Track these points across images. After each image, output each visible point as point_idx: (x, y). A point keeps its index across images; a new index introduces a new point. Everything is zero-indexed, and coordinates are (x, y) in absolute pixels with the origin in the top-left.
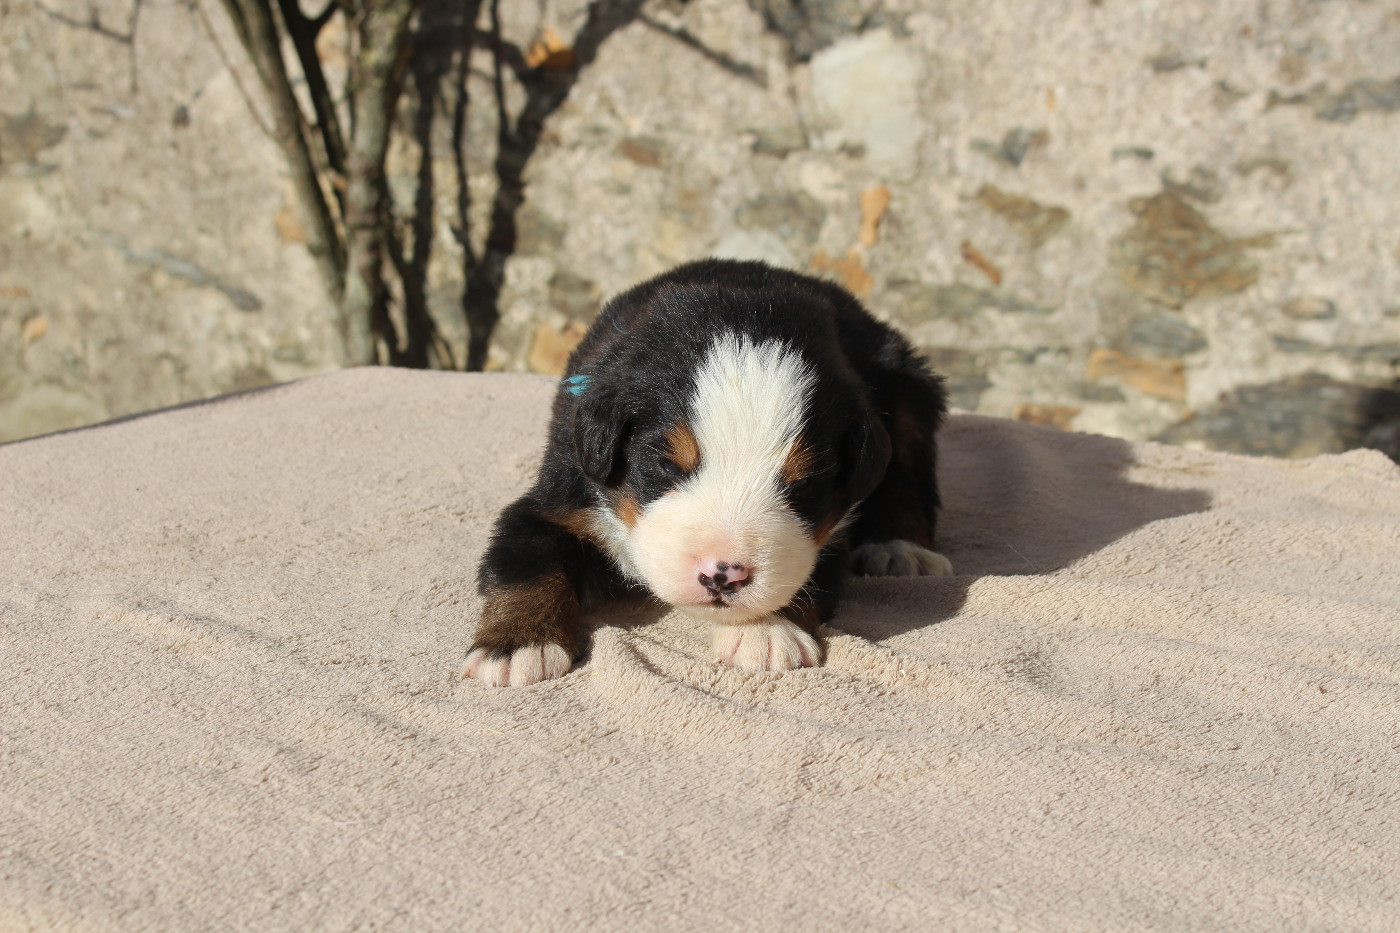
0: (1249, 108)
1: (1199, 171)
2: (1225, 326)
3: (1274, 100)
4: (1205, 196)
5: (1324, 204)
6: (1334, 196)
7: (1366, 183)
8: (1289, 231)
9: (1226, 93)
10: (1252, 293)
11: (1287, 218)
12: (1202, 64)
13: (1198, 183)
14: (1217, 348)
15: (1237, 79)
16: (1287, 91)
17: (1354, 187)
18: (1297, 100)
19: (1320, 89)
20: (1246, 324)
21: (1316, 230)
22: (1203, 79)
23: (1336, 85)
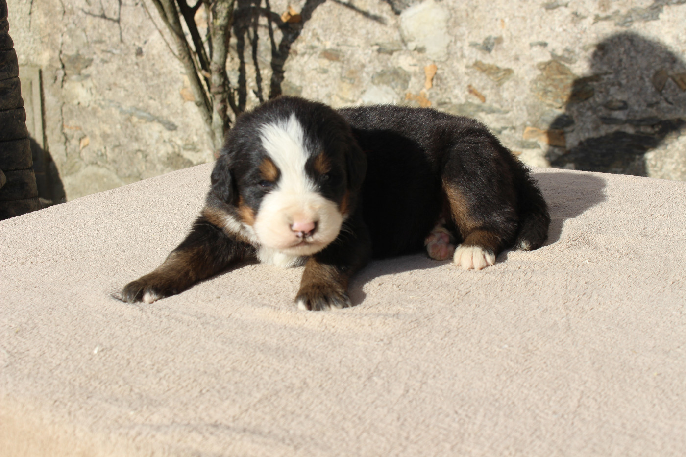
0: (587, 23)
1: (567, 50)
2: (581, 114)
3: (597, 19)
4: (570, 61)
5: (621, 61)
6: (624, 57)
7: (637, 52)
8: (606, 73)
9: (577, 17)
10: (591, 100)
11: (605, 68)
12: (566, 6)
13: (567, 56)
14: (578, 124)
15: (581, 11)
16: (602, 15)
17: (633, 54)
18: (607, 18)
19: (617, 13)
20: (590, 113)
21: (617, 72)
22: (567, 12)
23: (623, 11)
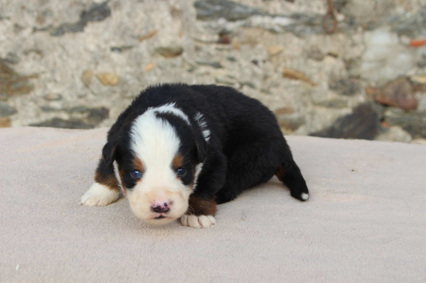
0: (26, 33)
1: (10, 54)
2: (24, 105)
3: (35, 30)
4: (13, 62)
5: (55, 63)
6: (59, 61)
7: (68, 55)
8: (43, 72)
9: (18, 28)
10: (32, 94)
11: (43, 68)
12: (9, 18)
13: (10, 58)
14: (21, 113)
15: (21, 23)
16: (39, 26)
17: (65, 57)
18: (43, 30)
19: (51, 26)
20: (31, 104)
21: (53, 72)
22: (9, 23)
23: (57, 25)
